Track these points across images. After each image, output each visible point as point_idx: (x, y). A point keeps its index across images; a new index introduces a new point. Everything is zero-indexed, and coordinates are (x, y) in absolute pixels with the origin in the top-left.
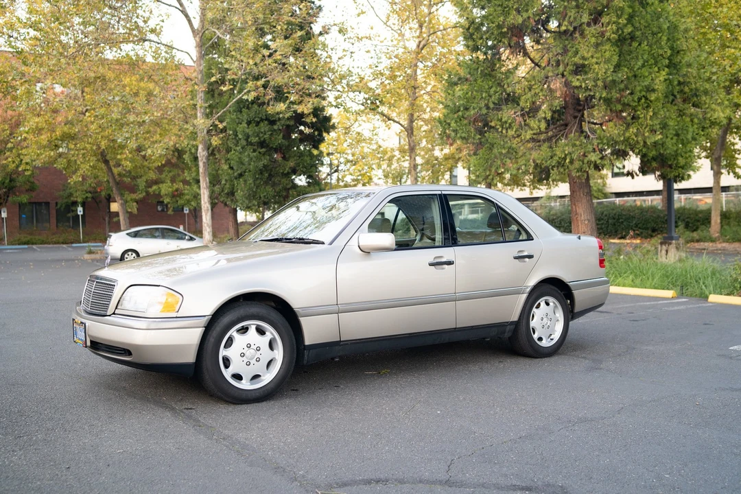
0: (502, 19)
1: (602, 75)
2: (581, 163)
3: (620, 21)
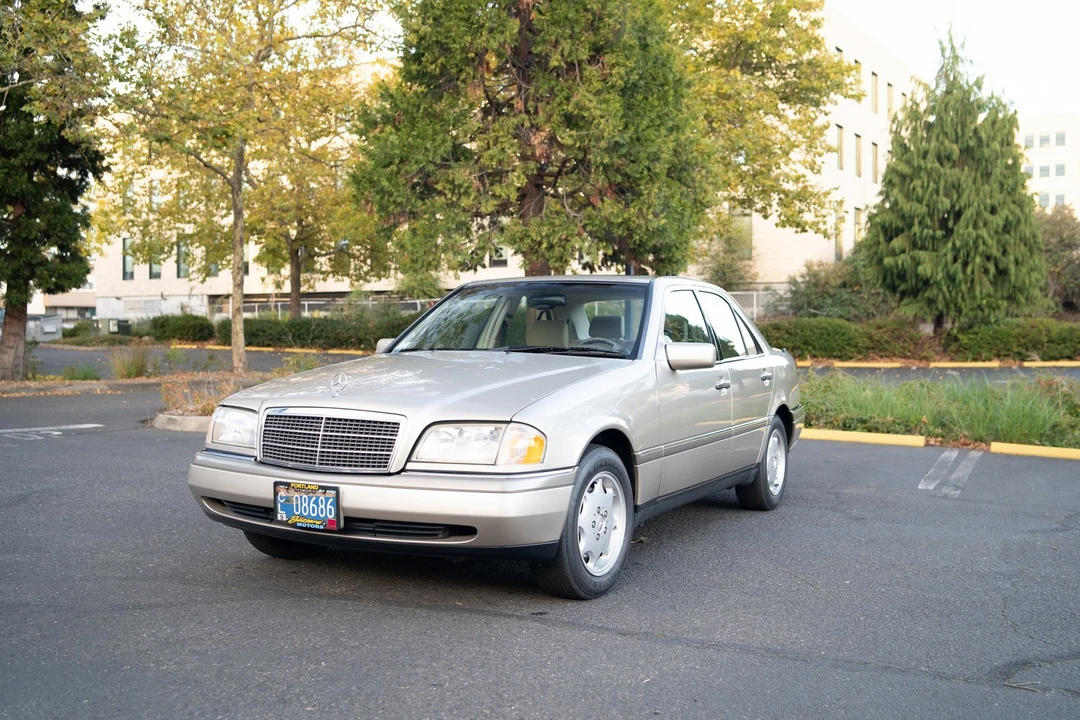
0: (469, 39)
1: (609, 134)
2: (562, 250)
3: (628, 63)
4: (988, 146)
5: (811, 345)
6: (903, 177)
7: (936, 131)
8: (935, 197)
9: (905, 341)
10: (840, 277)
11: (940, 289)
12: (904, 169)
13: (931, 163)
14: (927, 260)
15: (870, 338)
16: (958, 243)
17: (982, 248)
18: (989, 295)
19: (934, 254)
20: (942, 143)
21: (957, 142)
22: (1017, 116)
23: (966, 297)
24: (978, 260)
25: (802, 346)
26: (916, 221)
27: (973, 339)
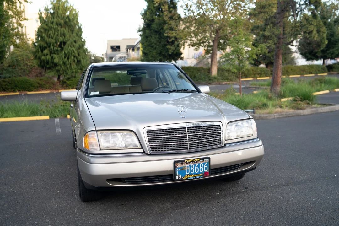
4: (72, 22)
5: (18, 87)
6: (46, 30)
7: (56, 15)
8: (57, 37)
9: (50, 84)
10: (8, 63)
11: (61, 67)
12: (46, 27)
13: (55, 26)
14: (56, 57)
15: (38, 83)
16: (66, 52)
17: (73, 54)
18: (75, 69)
19: (58, 55)
20: (58, 19)
21: (62, 19)
22: (79, 13)
23: (69, 69)
24: (72, 57)
25: (15, 88)
26: (52, 44)
27: (71, 82)
